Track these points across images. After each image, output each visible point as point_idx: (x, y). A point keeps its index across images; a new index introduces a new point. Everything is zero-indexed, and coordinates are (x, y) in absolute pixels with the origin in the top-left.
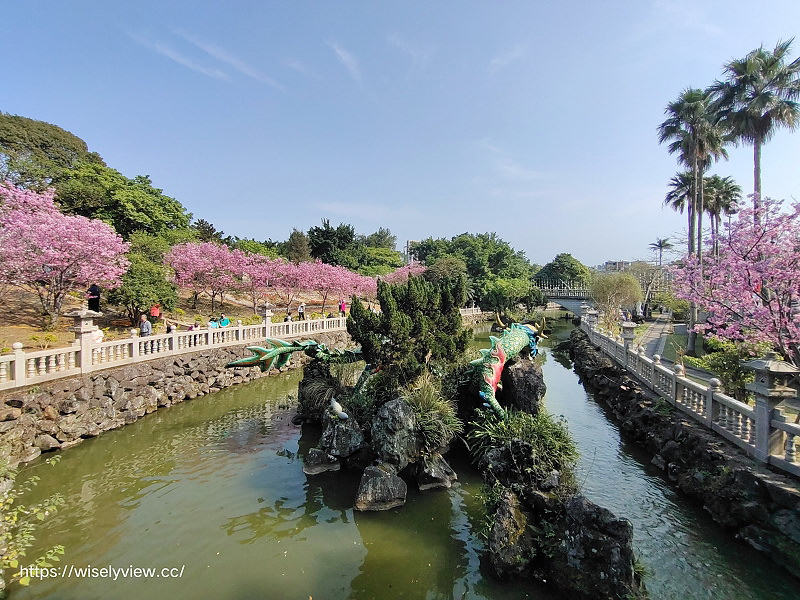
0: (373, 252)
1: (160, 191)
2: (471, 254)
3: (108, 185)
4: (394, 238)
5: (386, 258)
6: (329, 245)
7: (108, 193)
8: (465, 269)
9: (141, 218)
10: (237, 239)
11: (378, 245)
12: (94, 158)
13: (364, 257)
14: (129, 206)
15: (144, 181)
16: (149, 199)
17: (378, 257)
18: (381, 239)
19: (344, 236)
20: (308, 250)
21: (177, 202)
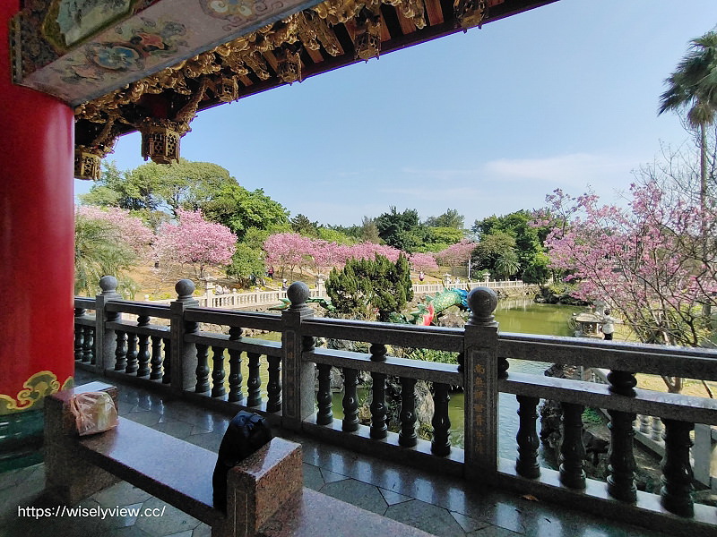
0: (438, 231)
1: (269, 198)
2: (521, 231)
3: (238, 198)
4: (462, 217)
5: (449, 236)
6: (396, 228)
7: (238, 204)
8: (514, 243)
9: (257, 218)
10: (329, 226)
11: (446, 224)
12: (232, 181)
13: (428, 236)
14: (249, 210)
15: (260, 191)
16: (261, 204)
17: (442, 236)
18: (449, 220)
19: (410, 219)
20: (376, 232)
21: (279, 204)
